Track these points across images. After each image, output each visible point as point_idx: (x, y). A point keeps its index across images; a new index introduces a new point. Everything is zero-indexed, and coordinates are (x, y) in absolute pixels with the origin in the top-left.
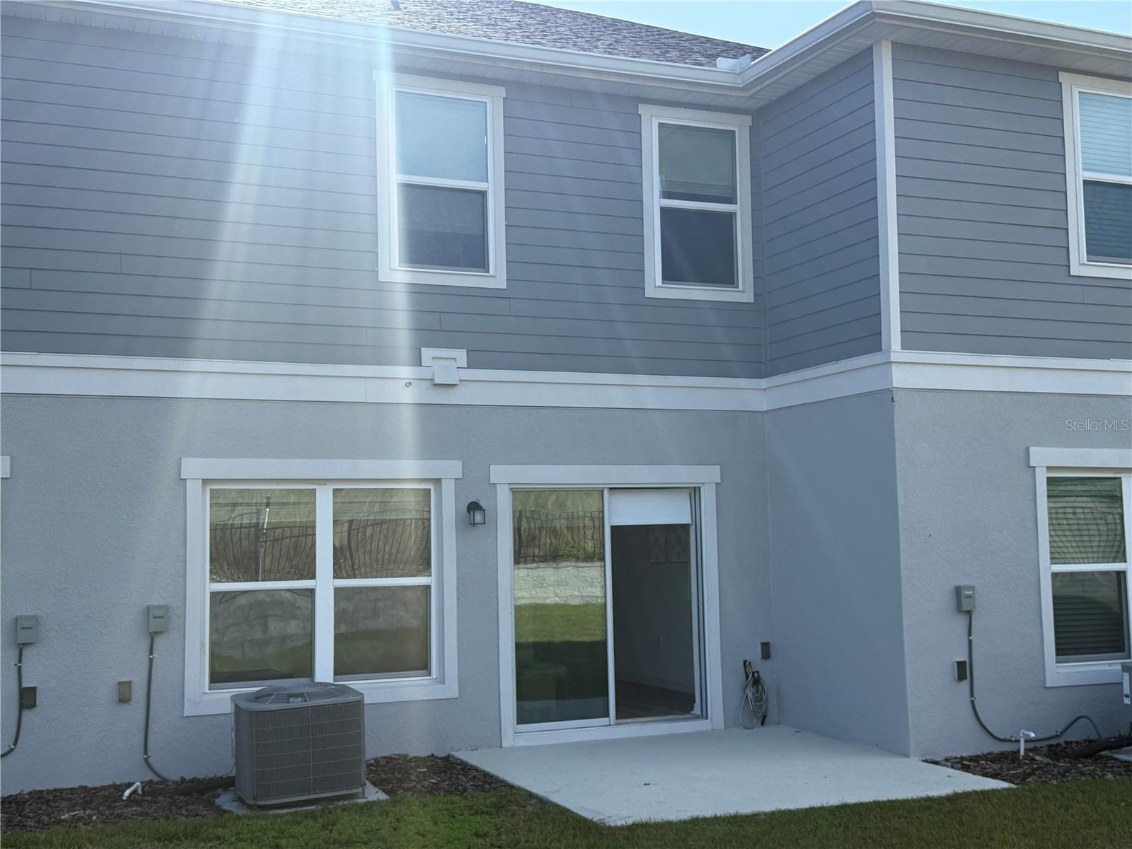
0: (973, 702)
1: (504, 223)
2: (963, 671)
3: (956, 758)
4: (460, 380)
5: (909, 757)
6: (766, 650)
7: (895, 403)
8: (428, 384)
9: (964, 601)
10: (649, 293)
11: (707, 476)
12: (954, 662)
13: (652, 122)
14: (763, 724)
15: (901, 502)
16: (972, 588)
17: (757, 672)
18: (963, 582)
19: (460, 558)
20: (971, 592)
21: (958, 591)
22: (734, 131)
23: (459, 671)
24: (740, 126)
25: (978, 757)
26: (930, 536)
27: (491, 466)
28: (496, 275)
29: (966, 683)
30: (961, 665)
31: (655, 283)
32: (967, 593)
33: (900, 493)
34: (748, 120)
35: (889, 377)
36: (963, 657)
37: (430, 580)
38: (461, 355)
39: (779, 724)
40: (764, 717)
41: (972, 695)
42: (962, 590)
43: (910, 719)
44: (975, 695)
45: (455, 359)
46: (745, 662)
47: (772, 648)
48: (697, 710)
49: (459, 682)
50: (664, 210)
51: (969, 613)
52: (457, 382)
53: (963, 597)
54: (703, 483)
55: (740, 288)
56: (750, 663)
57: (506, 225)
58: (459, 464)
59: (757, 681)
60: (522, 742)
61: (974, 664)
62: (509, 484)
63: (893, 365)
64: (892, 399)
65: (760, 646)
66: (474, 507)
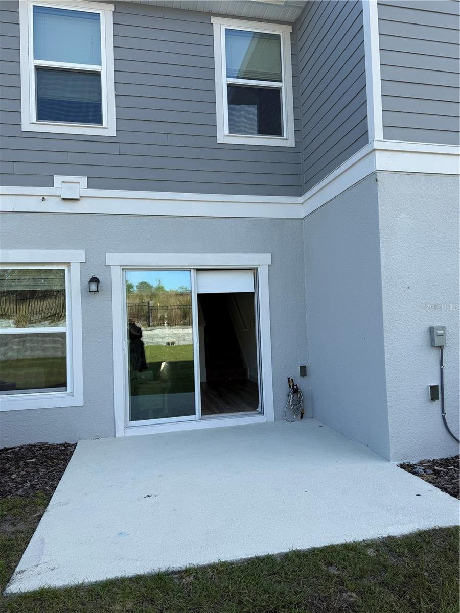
0: (443, 418)
1: (114, 93)
2: (435, 393)
3: (429, 461)
4: (80, 197)
5: (389, 461)
6: (304, 371)
7: (378, 183)
8: (59, 199)
9: (436, 338)
10: (220, 140)
11: (262, 260)
12: (428, 386)
13: (220, 27)
14: (301, 418)
15: (383, 262)
16: (443, 328)
17: (296, 385)
18: (435, 324)
19: (84, 314)
20: (443, 332)
21: (431, 330)
22: (279, 35)
23: (84, 389)
24: (284, 33)
25: (447, 460)
26: (408, 288)
27: (107, 254)
28: (108, 126)
29: (438, 403)
30: (434, 389)
31: (223, 133)
32: (439, 332)
33: (383, 254)
34: (289, 29)
35: (373, 162)
36: (436, 382)
37: (65, 329)
38: (83, 180)
39: (312, 418)
40: (302, 414)
41: (443, 411)
42: (435, 330)
43: (391, 432)
44: (445, 412)
45: (79, 183)
46: (289, 379)
47: (307, 370)
48: (259, 409)
49: (84, 395)
50: (230, 86)
51: (441, 348)
52: (78, 197)
53: (436, 336)
54: (259, 265)
55: (285, 137)
56: (292, 379)
57: (116, 95)
58: (82, 252)
59: (296, 391)
60: (131, 433)
61: (445, 387)
62: (120, 266)
63: (376, 152)
64: (376, 179)
65: (299, 368)
66: (95, 280)
